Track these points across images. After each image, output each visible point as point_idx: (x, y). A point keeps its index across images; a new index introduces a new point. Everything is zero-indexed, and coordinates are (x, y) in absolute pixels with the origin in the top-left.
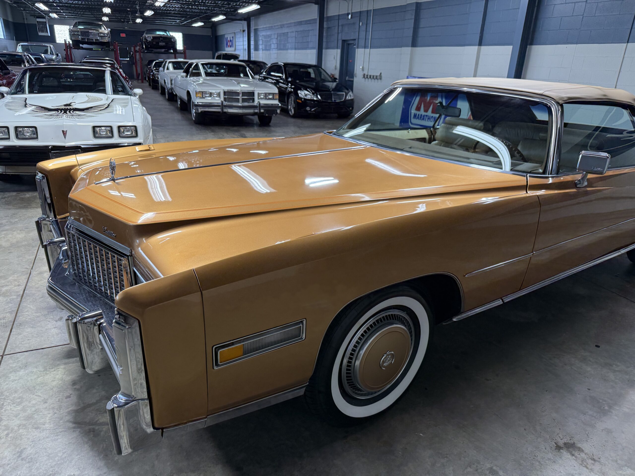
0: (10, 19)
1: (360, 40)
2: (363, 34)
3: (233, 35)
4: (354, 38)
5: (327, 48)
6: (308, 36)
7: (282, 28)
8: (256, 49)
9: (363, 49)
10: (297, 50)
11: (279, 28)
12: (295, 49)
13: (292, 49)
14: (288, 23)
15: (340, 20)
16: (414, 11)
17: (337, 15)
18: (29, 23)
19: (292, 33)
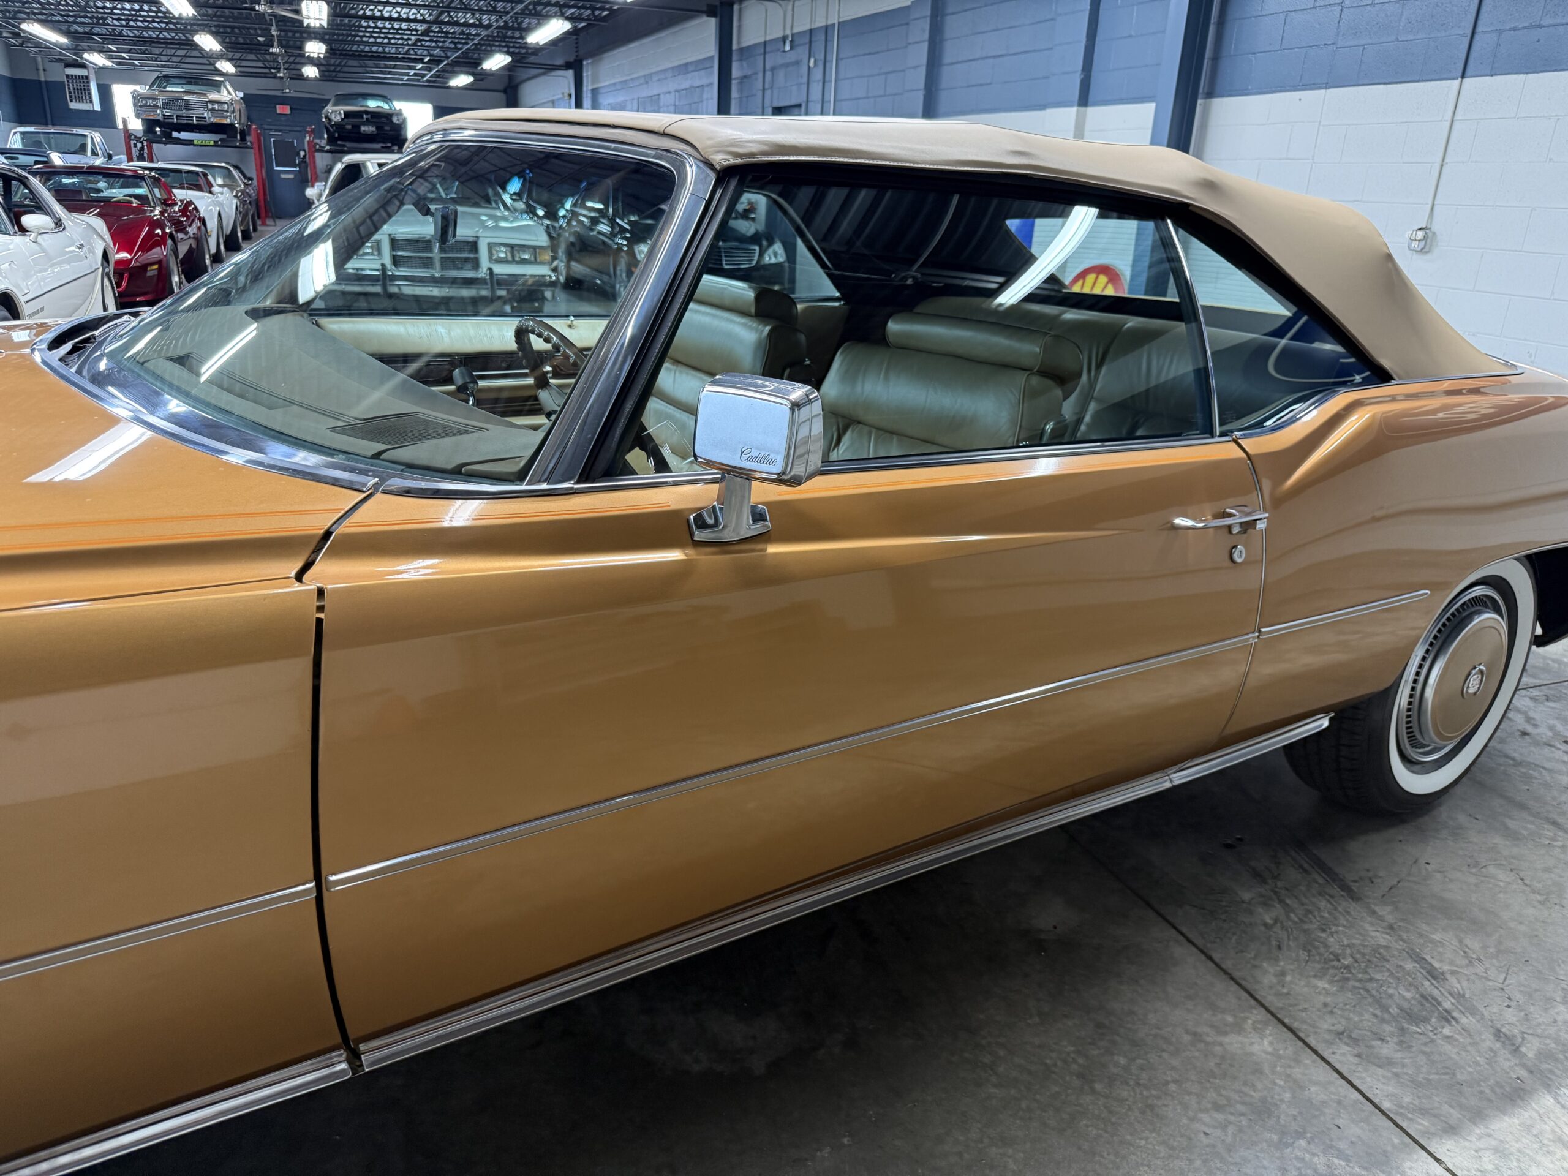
0: (4, 71)
1: (810, 104)
2: (816, 90)
4: (798, 101)
7: (647, 83)
11: (640, 84)
14: (659, 69)
15: (767, 56)
16: (928, 20)
17: (759, 44)
18: (49, 79)
19: (668, 95)
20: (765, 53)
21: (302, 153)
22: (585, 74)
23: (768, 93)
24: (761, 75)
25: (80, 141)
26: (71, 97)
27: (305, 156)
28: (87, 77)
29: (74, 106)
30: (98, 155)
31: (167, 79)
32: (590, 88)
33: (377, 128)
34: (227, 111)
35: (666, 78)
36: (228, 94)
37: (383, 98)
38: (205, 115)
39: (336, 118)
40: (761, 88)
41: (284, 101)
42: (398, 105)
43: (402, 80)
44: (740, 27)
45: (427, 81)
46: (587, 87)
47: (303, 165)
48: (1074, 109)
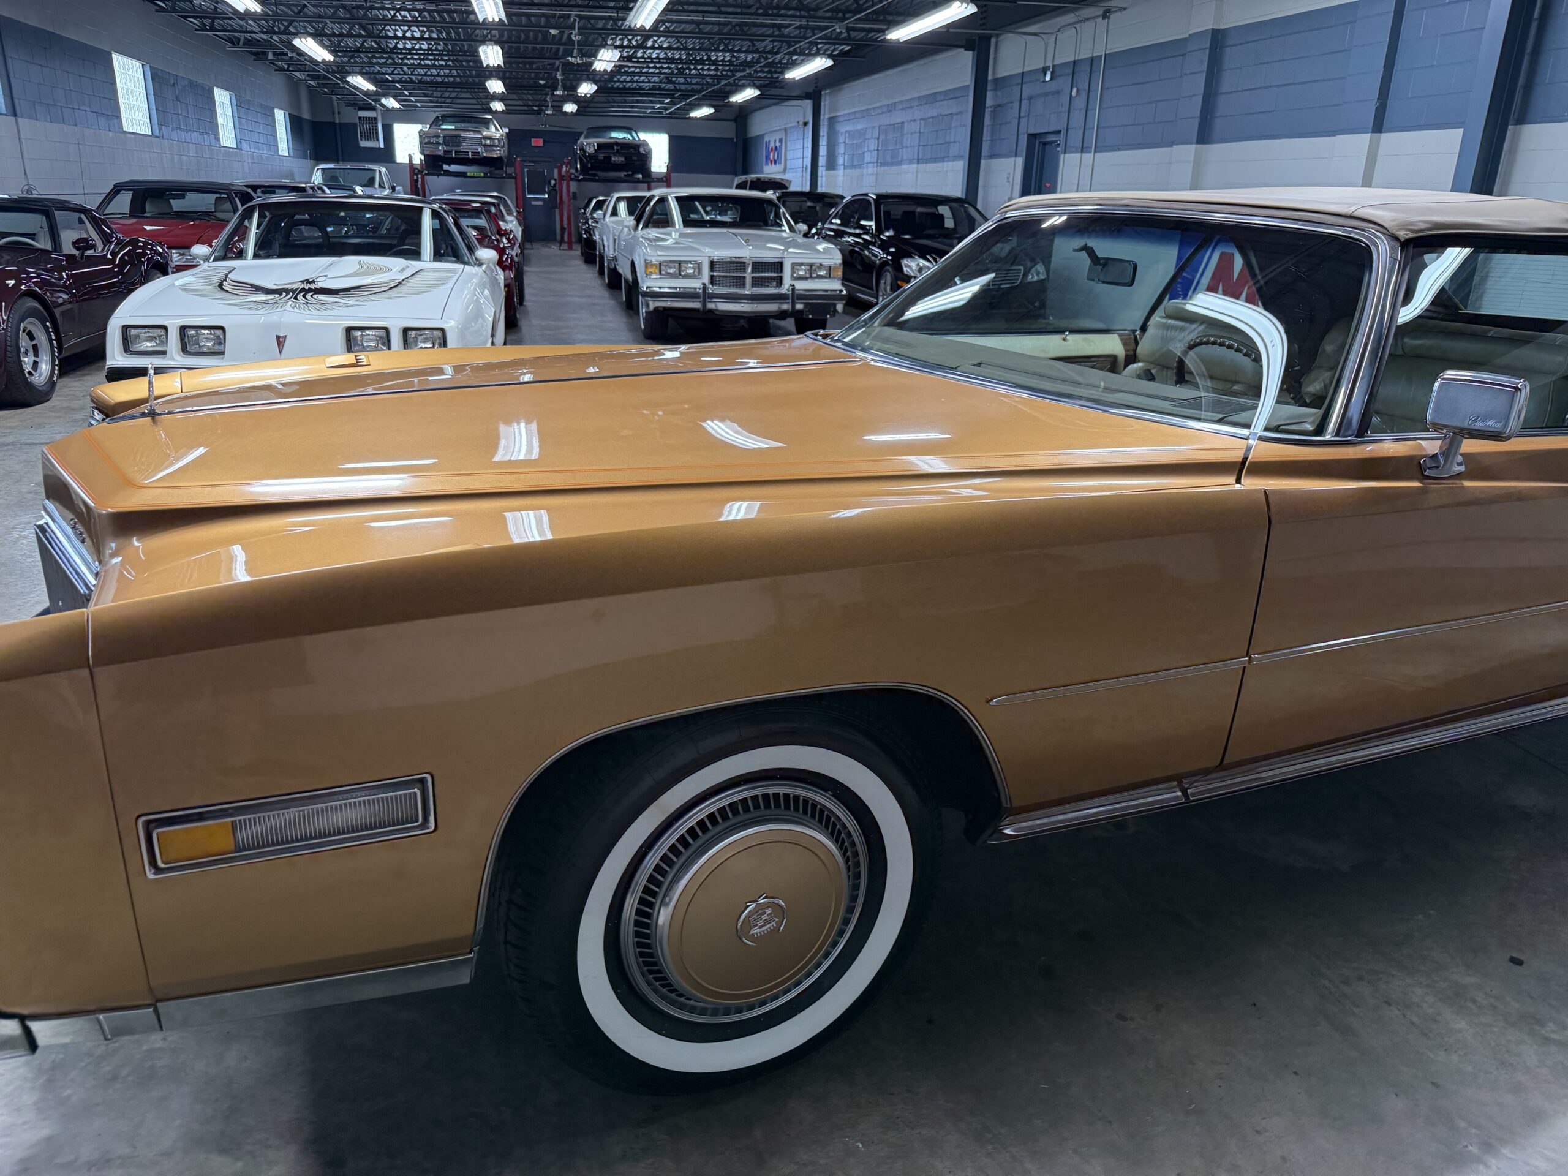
0: (306, 115)
1: (1070, 131)
2: (1077, 118)
3: (781, 135)
4: (1058, 129)
5: (991, 157)
6: (950, 129)
7: (890, 111)
8: (831, 165)
9: (1079, 155)
10: (922, 163)
11: (883, 113)
12: (918, 161)
13: (910, 162)
14: (904, 98)
15: (1024, 86)
16: (1207, 52)
17: (1018, 74)
18: (342, 121)
19: (912, 123)
20: (1022, 83)
21: (553, 182)
22: (822, 104)
23: (1023, 121)
24: (1017, 104)
25: (369, 175)
26: (361, 136)
27: (555, 185)
28: (375, 119)
29: (364, 144)
30: (384, 188)
31: (445, 119)
32: (827, 116)
33: (626, 159)
34: (497, 146)
35: (911, 107)
36: (496, 131)
37: (628, 130)
38: (480, 150)
39: (590, 150)
40: (1017, 116)
41: (537, 134)
42: (643, 136)
43: (645, 113)
44: (995, 59)
45: (670, 113)
46: (825, 116)
47: (553, 193)
48: (1367, 136)
